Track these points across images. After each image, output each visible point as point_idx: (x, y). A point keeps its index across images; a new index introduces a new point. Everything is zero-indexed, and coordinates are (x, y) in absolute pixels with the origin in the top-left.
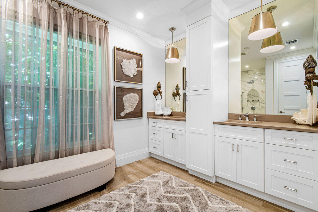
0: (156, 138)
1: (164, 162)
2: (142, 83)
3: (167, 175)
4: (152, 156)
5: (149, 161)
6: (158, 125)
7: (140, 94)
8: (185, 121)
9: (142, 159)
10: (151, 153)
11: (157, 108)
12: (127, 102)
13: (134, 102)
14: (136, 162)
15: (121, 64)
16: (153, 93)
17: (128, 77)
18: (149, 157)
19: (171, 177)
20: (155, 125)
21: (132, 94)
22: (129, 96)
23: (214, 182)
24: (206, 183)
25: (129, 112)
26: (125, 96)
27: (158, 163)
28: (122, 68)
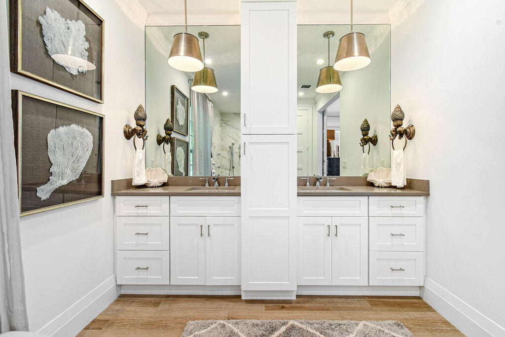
0: (147, 245)
1: (168, 296)
2: (101, 99)
3: (214, 326)
4: (123, 292)
5: (128, 308)
6: (151, 210)
7: (97, 131)
8: (239, 194)
9: (101, 311)
10: (119, 286)
11: (137, 169)
12: (59, 153)
13: (80, 152)
14: (87, 328)
15: (41, 19)
16: (124, 132)
17: (62, 73)
18: (116, 297)
19: (224, 326)
20: (141, 211)
21: (74, 127)
22: (66, 134)
23: (294, 298)
24: (286, 305)
25: (65, 182)
26: (53, 131)
27: (157, 304)
28: (42, 36)
